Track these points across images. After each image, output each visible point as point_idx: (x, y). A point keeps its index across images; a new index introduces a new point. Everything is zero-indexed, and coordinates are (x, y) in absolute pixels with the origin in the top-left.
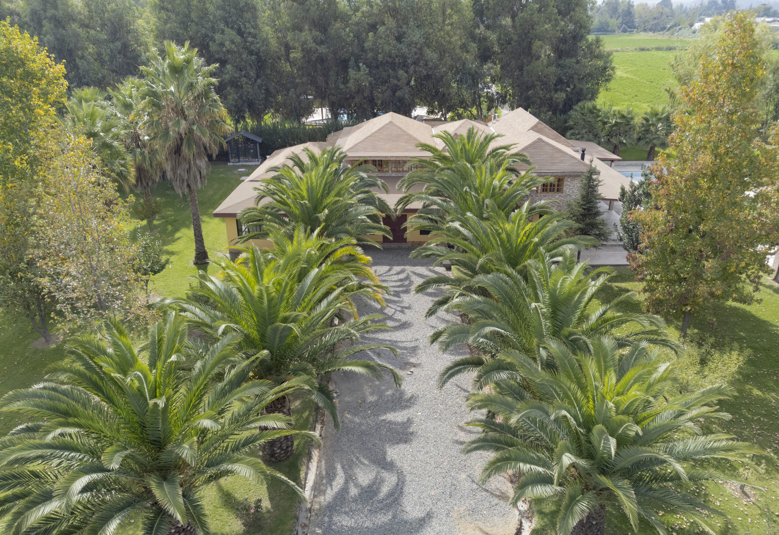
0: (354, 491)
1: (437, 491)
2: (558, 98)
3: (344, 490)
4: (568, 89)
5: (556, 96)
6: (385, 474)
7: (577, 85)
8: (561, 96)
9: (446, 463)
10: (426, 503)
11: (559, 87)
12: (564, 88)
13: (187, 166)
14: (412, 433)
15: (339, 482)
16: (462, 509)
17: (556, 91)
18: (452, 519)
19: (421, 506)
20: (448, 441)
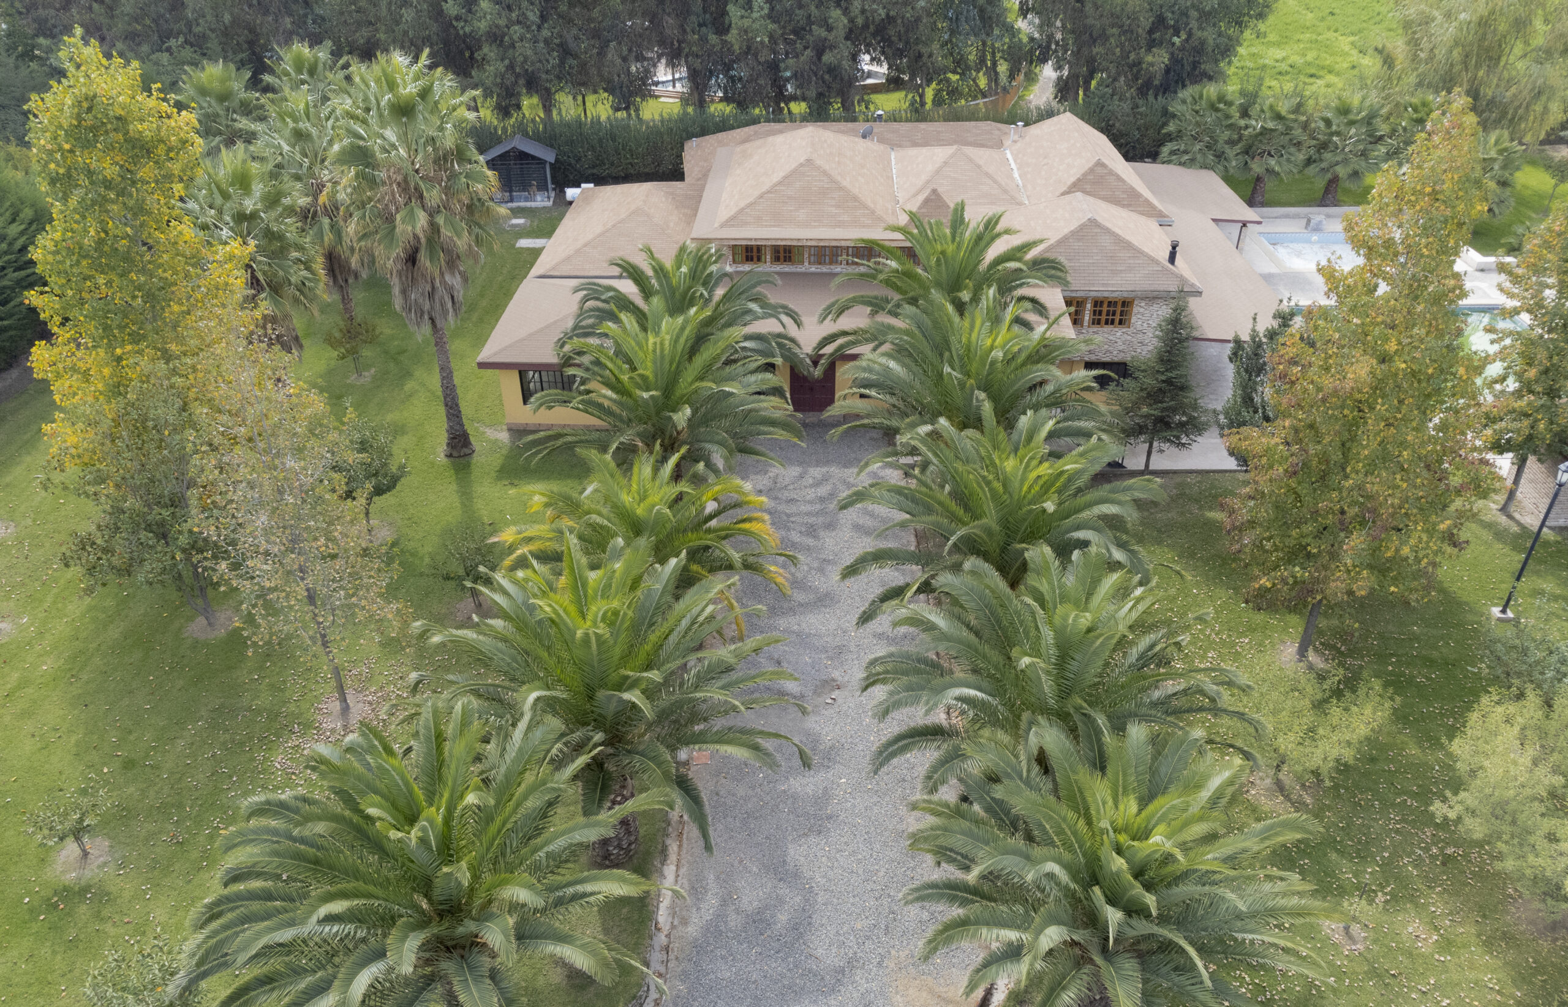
0: (734, 921)
1: (866, 923)
2: (1152, 64)
3: (720, 916)
4: (1176, 39)
5: (1149, 58)
6: (784, 890)
7: (1195, 31)
8: (1158, 60)
9: (881, 874)
10: (848, 943)
11: (1157, 35)
12: (1168, 37)
13: (428, 288)
14: (829, 818)
15: (711, 902)
16: (902, 954)
17: (1151, 45)
18: (887, 971)
19: (839, 947)
20: (886, 834)
